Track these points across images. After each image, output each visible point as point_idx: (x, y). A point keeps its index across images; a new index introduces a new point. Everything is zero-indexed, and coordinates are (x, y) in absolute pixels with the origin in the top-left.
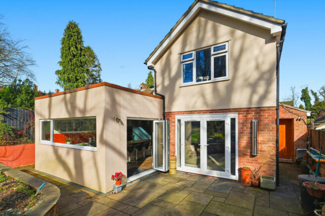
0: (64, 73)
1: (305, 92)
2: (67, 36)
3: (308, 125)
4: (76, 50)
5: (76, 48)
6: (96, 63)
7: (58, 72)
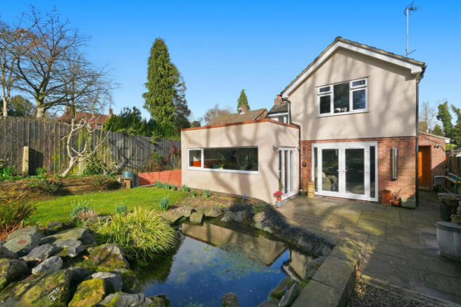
0: (151, 96)
1: (442, 108)
2: (154, 55)
3: (447, 151)
4: (163, 69)
5: (164, 67)
6: (181, 82)
7: (145, 95)
